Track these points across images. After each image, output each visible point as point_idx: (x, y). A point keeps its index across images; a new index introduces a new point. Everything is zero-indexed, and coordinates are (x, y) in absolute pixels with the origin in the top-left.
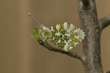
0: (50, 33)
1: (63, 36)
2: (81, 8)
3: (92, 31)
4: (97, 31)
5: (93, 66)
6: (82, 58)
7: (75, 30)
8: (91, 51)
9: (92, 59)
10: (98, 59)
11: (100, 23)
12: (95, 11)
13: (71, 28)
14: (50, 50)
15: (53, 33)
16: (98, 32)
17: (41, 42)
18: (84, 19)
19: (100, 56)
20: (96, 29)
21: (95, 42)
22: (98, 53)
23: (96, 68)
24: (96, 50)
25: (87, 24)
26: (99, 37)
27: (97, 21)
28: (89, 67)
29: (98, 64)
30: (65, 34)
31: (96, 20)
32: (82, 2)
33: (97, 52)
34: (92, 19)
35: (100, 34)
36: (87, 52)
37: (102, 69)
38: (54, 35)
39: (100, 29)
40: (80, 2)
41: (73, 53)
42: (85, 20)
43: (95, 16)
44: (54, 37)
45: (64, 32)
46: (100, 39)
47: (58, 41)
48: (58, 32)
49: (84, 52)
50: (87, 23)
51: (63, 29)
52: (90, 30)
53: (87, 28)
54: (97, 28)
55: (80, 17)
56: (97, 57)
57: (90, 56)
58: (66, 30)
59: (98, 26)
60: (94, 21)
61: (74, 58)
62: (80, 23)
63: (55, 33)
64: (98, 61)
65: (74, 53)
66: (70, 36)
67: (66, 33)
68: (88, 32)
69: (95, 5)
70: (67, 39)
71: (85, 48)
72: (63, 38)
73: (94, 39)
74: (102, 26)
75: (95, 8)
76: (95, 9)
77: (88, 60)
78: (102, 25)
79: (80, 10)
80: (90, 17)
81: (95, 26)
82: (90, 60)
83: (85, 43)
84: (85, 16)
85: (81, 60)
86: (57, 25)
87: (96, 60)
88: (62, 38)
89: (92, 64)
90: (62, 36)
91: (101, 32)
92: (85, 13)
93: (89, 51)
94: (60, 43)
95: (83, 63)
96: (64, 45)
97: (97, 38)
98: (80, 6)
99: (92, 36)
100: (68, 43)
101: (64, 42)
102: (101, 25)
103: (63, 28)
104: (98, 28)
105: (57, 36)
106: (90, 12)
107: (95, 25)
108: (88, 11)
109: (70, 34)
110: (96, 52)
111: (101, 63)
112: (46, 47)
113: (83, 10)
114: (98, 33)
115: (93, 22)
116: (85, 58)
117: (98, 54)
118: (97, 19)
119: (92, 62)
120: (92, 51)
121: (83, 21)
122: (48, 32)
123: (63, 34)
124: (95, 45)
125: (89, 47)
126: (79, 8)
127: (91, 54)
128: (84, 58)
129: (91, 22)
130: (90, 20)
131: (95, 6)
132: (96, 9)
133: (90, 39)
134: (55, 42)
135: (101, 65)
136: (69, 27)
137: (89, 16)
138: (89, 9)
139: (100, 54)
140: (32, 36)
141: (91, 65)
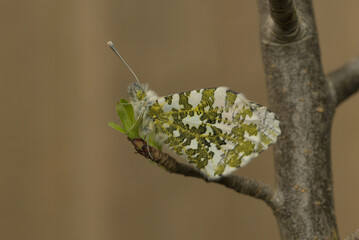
0: (168, 115)
1: (209, 130)
2: (269, 36)
3: (305, 110)
4: (320, 109)
5: (309, 224)
6: (271, 197)
7: (251, 116)
8: (302, 174)
9: (305, 200)
10: (324, 201)
11: (331, 84)
12: (314, 46)
13: (237, 106)
14: (171, 170)
15: (178, 117)
16: (323, 114)
17: (140, 145)
18: (278, 71)
19: (329, 189)
20: (317, 103)
21: (314, 143)
22: (325, 181)
23: (317, 229)
24: (316, 172)
25: (289, 87)
26: (328, 130)
27: (321, 78)
28: (295, 226)
29: (323, 216)
30: (217, 125)
31: (316, 75)
32: (272, 16)
33: (320, 178)
34: (304, 71)
35: (331, 119)
36: (287, 177)
37: (337, 232)
38: (178, 121)
39: (330, 105)
40: (266, 18)
41: (243, 180)
42: (281, 76)
43: (315, 62)
44: (179, 128)
45: (212, 117)
46: (329, 137)
47: (188, 143)
48: (192, 114)
49: (278, 176)
50: (287, 85)
51: (211, 108)
52: (298, 107)
53: (288, 100)
54: (319, 99)
55: (267, 65)
56: (320, 192)
57: (296, 191)
58: (218, 112)
59: (322, 95)
60: (312, 79)
61: (248, 197)
62: (268, 84)
63: (183, 115)
64: (324, 206)
65: (248, 182)
66: (232, 132)
67: (219, 122)
68: (292, 113)
69: (313, 25)
70: (222, 139)
71: (283, 165)
72: (207, 134)
73: (311, 135)
74: (338, 94)
75: (315, 36)
76: (313, 39)
77: (293, 204)
78: (337, 89)
79: (265, 42)
80: (297, 65)
81: (315, 94)
82: (298, 205)
83: (282, 150)
84: (283, 62)
85: (269, 203)
86: (194, 92)
87: (317, 203)
88: (204, 135)
89: (305, 216)
90: (205, 130)
91: (334, 112)
92: (283, 54)
93: (293, 174)
94: (195, 152)
95: (277, 214)
96: (207, 159)
97: (322, 131)
98: (265, 29)
99: (305, 128)
100: (221, 152)
101: (208, 150)
102: (333, 92)
103: (210, 104)
104: (325, 101)
105: (188, 125)
106: (299, 50)
107: (315, 90)
108: (293, 44)
109: (233, 125)
110: (317, 177)
111: (333, 212)
112: (158, 162)
113: (276, 42)
114: (323, 117)
115: (307, 82)
116: (282, 196)
117: (323, 184)
118: (320, 71)
119: (306, 211)
120: (306, 174)
121: (275, 77)
122: (161, 111)
123: (210, 121)
124: (315, 155)
125: (296, 160)
126: (262, 35)
127: (301, 183)
128: (278, 197)
129: (303, 82)
130: (299, 75)
131: (315, 29)
132: (317, 38)
133: (298, 136)
134: (180, 145)
135: (332, 220)
136: (230, 101)
137: (295, 62)
138: (293, 39)
139: (331, 183)
140: (112, 125)
141: (300, 219)
